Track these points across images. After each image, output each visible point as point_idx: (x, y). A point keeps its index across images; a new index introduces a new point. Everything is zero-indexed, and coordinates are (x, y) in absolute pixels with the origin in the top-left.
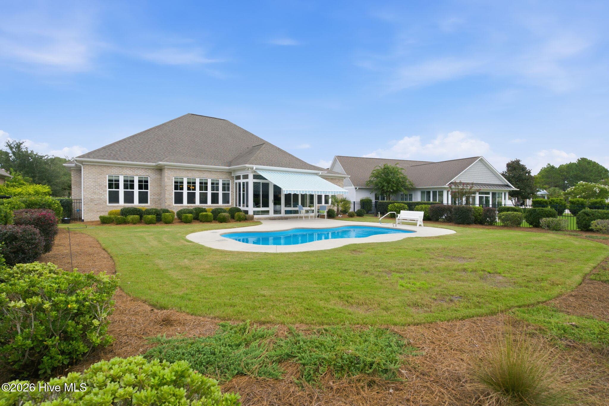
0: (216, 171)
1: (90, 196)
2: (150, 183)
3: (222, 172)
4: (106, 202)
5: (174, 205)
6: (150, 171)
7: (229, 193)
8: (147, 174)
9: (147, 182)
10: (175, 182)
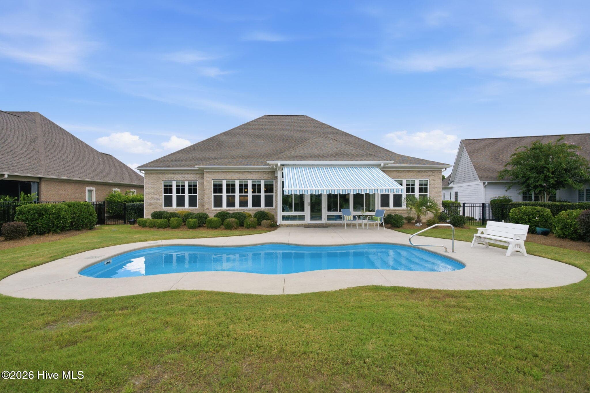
0: (257, 171)
1: (149, 201)
2: (199, 187)
3: (263, 172)
4: (161, 206)
5: (213, 208)
6: (198, 176)
7: (273, 195)
8: (196, 179)
9: (196, 186)
10: (214, 185)
